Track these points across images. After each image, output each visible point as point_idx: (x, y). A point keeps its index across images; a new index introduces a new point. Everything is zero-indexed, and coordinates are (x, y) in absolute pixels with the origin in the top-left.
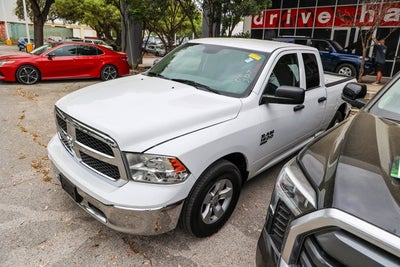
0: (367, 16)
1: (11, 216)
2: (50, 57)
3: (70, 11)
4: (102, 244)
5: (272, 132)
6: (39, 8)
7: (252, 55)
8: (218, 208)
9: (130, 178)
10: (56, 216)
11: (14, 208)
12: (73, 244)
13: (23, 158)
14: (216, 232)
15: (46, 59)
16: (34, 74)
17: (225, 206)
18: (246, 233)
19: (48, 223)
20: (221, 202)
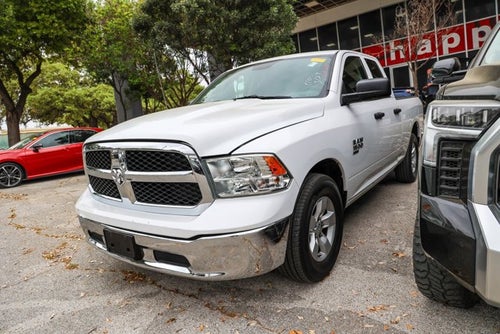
0: (397, 53)
1: (32, 313)
2: (36, 149)
3: (47, 107)
4: (180, 317)
5: (362, 140)
6: (12, 101)
7: (313, 60)
8: (323, 239)
9: (216, 196)
10: (101, 300)
11: (34, 304)
12: (137, 325)
13: (29, 252)
14: (328, 274)
15: (32, 153)
16: (17, 173)
17: (330, 236)
18: (365, 268)
19: (92, 310)
20: (325, 231)
